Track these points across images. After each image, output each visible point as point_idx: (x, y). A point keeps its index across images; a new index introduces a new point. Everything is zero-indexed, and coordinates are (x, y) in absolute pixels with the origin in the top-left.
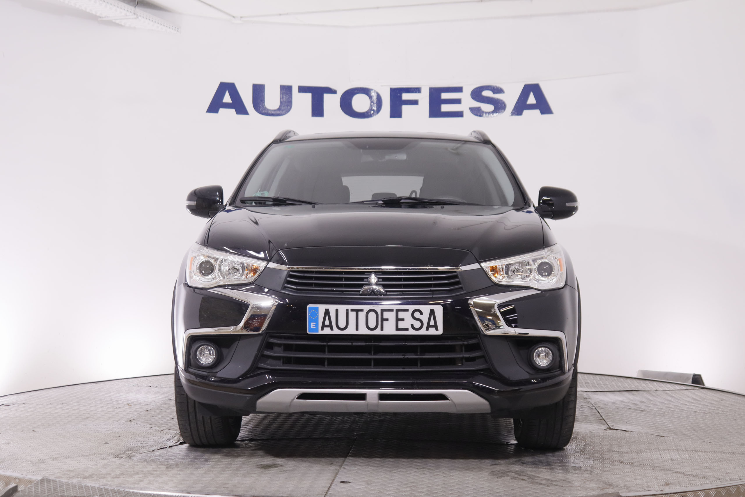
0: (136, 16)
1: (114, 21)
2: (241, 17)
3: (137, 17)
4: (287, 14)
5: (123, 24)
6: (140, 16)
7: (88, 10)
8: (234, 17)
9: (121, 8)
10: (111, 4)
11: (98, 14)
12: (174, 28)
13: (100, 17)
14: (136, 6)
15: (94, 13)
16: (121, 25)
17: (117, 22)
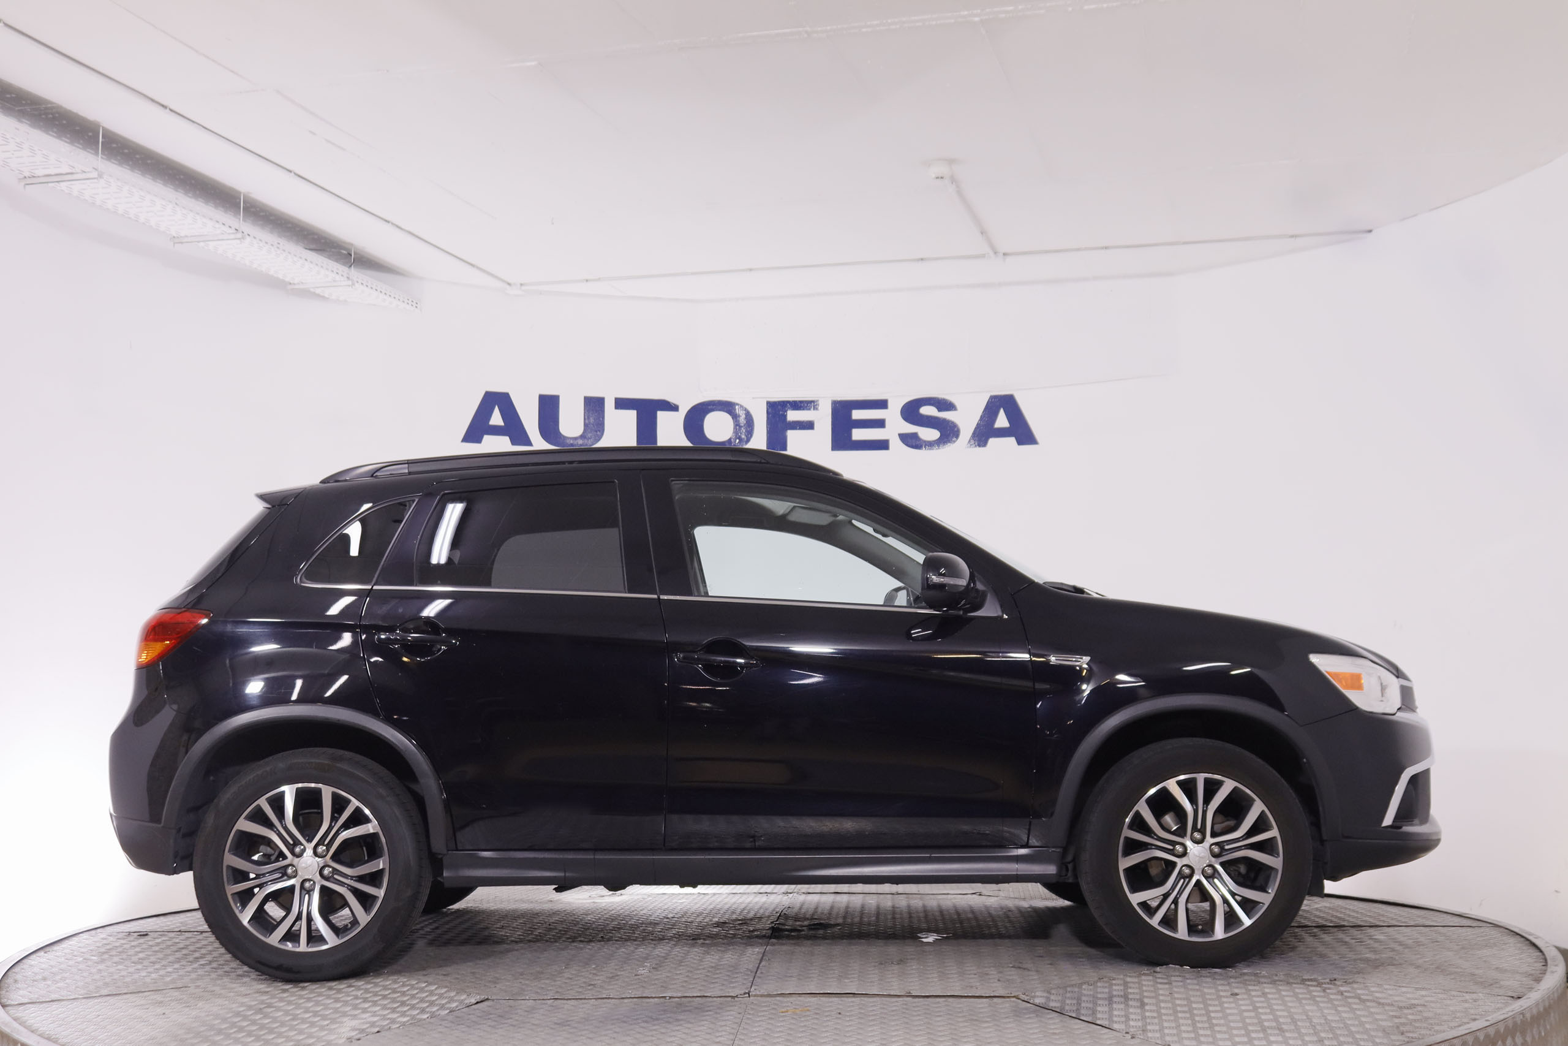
0: (350, 283)
1: (312, 290)
2: (521, 285)
3: (353, 284)
4: (599, 279)
5: (326, 296)
6: (358, 282)
7: (272, 273)
8: (509, 284)
9: (327, 269)
10: (311, 262)
11: (287, 280)
12: (410, 302)
13: (290, 284)
14: (351, 266)
15: (281, 276)
16: (323, 297)
17: (318, 291)
